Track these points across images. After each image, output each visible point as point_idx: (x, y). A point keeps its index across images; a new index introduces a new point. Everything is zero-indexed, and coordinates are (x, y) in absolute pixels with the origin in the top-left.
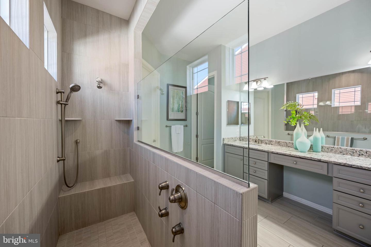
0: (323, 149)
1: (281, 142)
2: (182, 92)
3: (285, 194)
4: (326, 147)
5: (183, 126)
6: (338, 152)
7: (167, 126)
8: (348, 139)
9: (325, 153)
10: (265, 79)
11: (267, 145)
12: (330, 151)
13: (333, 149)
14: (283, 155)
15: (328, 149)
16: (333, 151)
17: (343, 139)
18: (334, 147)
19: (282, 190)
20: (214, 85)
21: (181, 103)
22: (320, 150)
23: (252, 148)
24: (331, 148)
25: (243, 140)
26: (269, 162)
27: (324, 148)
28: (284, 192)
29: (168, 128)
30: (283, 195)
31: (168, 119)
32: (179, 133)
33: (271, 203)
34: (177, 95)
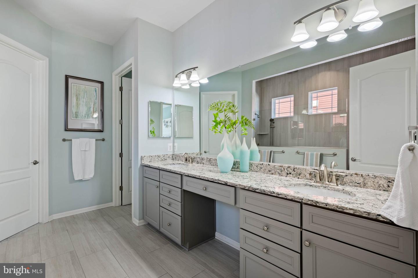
0: (251, 167)
1: (212, 160)
2: (95, 89)
3: (218, 236)
4: (256, 165)
5: (94, 140)
6: (267, 170)
7: (64, 140)
8: (317, 155)
9: (255, 172)
10: (194, 69)
11: (199, 164)
12: (259, 170)
13: (262, 166)
14: (193, 177)
15: (257, 166)
16: (262, 169)
17: (312, 155)
18: (263, 164)
19: (214, 229)
20: (132, 78)
21: (92, 106)
22: (247, 168)
23: (166, 169)
24: (260, 166)
25: (176, 158)
26: (183, 188)
27: (253, 166)
28: (216, 232)
29: (67, 143)
30: (214, 236)
31: (67, 129)
32: (85, 151)
33: (188, 251)
34: (86, 94)
